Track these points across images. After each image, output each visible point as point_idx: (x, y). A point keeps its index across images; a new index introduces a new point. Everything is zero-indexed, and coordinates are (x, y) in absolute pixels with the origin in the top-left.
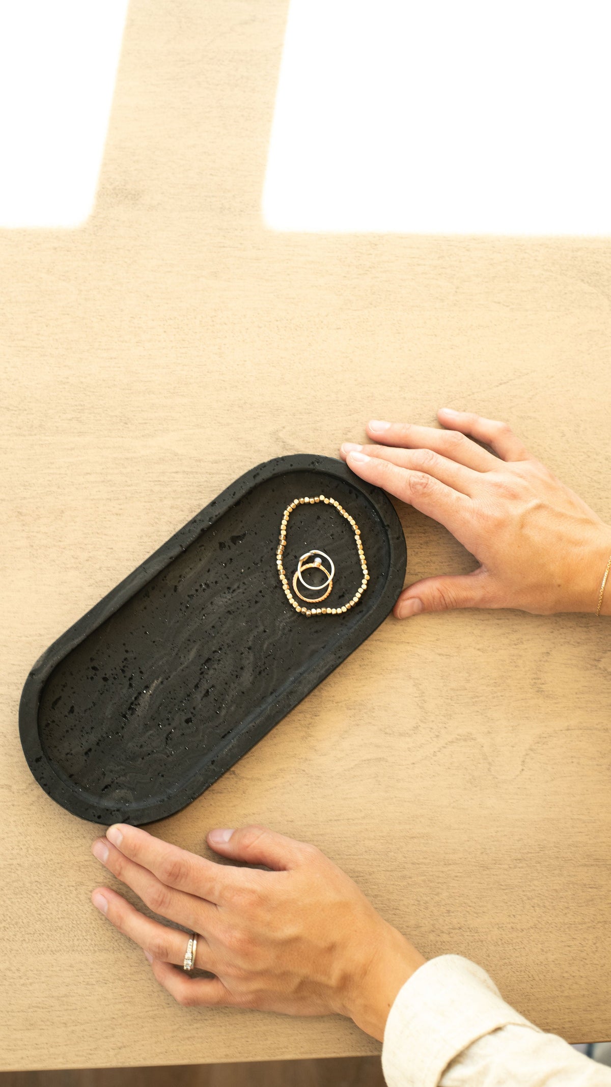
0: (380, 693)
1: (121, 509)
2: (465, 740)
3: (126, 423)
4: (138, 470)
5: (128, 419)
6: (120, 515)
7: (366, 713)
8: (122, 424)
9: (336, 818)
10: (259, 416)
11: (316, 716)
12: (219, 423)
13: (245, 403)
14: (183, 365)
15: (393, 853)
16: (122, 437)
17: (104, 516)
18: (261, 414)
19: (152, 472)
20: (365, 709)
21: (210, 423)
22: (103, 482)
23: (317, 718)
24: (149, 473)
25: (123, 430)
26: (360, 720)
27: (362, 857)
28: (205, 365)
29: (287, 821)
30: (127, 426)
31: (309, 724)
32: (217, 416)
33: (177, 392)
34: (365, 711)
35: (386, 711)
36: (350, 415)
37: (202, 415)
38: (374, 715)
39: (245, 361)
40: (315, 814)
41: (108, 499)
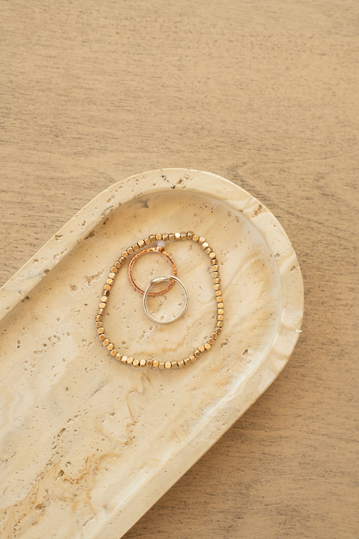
0: (319, 499)
1: (37, 239)
3: (57, 136)
4: (64, 194)
5: (60, 131)
6: (35, 246)
7: (299, 521)
8: (52, 136)
10: (217, 146)
11: (239, 518)
12: (169, 149)
13: (202, 128)
14: (134, 75)
16: (50, 152)
17: (16, 245)
18: (220, 144)
19: (81, 199)
20: (298, 516)
21: (157, 147)
22: (21, 203)
23: (241, 520)
24: (76, 199)
25: (52, 143)
26: (291, 528)
28: (160, 77)
30: (57, 139)
31: (230, 527)
32: (166, 140)
33: (123, 106)
34: (299, 518)
35: (323, 521)
36: (325, 158)
37: (149, 137)
38: (308, 524)
39: (209, 79)
41: (23, 225)
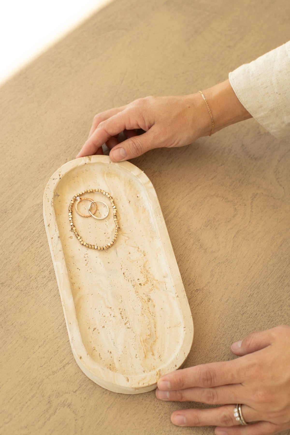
0: (210, 211)
1: (41, 243)
2: (255, 197)
3: (6, 212)
4: (31, 223)
5: (5, 210)
6: (43, 245)
7: (214, 222)
8: (4, 214)
9: (250, 267)
10: (53, 164)
11: (199, 241)
12: (41, 180)
13: (43, 165)
14: (4, 173)
15: (282, 258)
16: (10, 218)
17: (37, 252)
18: (53, 163)
19: (37, 219)
20: (212, 221)
21: (38, 183)
22: (22, 240)
23: (201, 240)
24: (36, 220)
25: (7, 215)
26: (215, 226)
27: (275, 270)
28: (12, 166)
29: (236, 286)
30: (7, 213)
31: (201, 246)
32: (37, 178)
33: (13, 184)
34: (213, 221)
35: (219, 214)
36: (85, 135)
37: (32, 183)
38: (217, 220)
39: (25, 151)
40: (242, 273)
41: (31, 244)
